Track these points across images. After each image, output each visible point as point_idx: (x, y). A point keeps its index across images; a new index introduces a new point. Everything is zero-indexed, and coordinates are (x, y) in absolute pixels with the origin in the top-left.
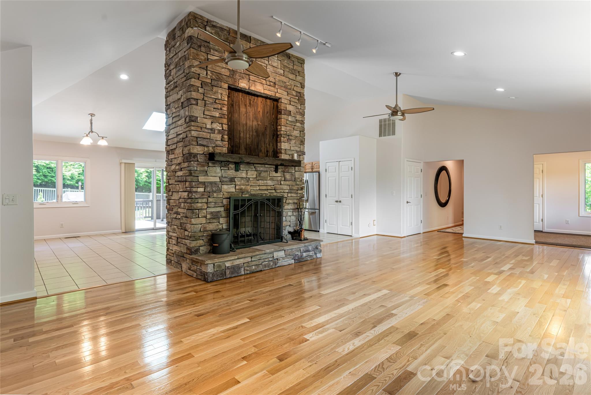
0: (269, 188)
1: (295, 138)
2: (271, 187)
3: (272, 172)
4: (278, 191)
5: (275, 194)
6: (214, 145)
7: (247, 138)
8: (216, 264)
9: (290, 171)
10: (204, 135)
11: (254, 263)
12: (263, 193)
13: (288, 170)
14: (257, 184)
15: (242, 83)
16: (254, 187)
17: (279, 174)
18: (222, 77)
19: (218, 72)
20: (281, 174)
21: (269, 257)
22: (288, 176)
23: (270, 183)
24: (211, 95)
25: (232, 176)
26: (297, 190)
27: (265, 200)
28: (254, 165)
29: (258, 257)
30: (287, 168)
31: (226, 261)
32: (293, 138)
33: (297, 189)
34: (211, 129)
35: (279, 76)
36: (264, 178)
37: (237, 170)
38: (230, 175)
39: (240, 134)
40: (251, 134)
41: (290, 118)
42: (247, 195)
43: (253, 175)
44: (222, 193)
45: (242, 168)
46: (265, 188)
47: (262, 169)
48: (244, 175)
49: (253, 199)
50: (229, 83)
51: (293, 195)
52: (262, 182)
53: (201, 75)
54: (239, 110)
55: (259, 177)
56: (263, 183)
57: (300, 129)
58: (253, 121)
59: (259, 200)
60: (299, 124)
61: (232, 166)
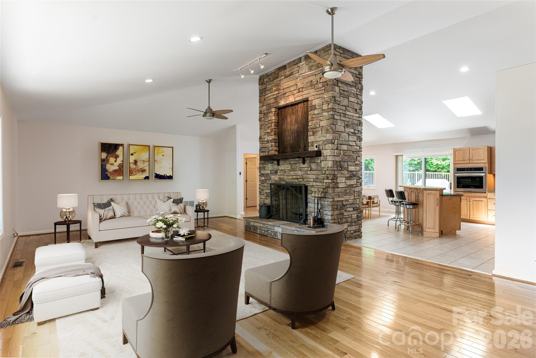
0: (298, 177)
1: (321, 128)
2: (300, 177)
3: (300, 164)
4: (305, 180)
5: (303, 183)
6: (268, 151)
7: (291, 140)
8: (247, 221)
9: (315, 162)
10: (264, 145)
11: (263, 228)
12: (294, 181)
13: (314, 161)
14: (290, 174)
15: (281, 102)
16: (288, 177)
17: (306, 165)
18: (271, 105)
19: (269, 103)
20: (308, 164)
22: (313, 166)
23: (300, 173)
24: (266, 120)
25: (276, 169)
26: (324, 179)
27: (290, 187)
28: (289, 159)
29: (266, 225)
30: (313, 159)
31: (251, 221)
32: (319, 129)
33: (322, 178)
34: (267, 141)
35: (306, 80)
36: (294, 169)
37: (278, 165)
38: (275, 168)
39: (287, 138)
40: (293, 136)
41: (316, 112)
42: (284, 183)
43: (288, 167)
44: (271, 181)
45: (281, 163)
46: (294, 177)
47: (293, 162)
48: (283, 168)
49: (282, 186)
50: (275, 107)
51: (318, 184)
52: (294, 172)
53: (262, 110)
54: (287, 120)
56: (294, 174)
57: (325, 118)
58: (295, 125)
59: (286, 186)
60: (325, 113)
61: (276, 162)
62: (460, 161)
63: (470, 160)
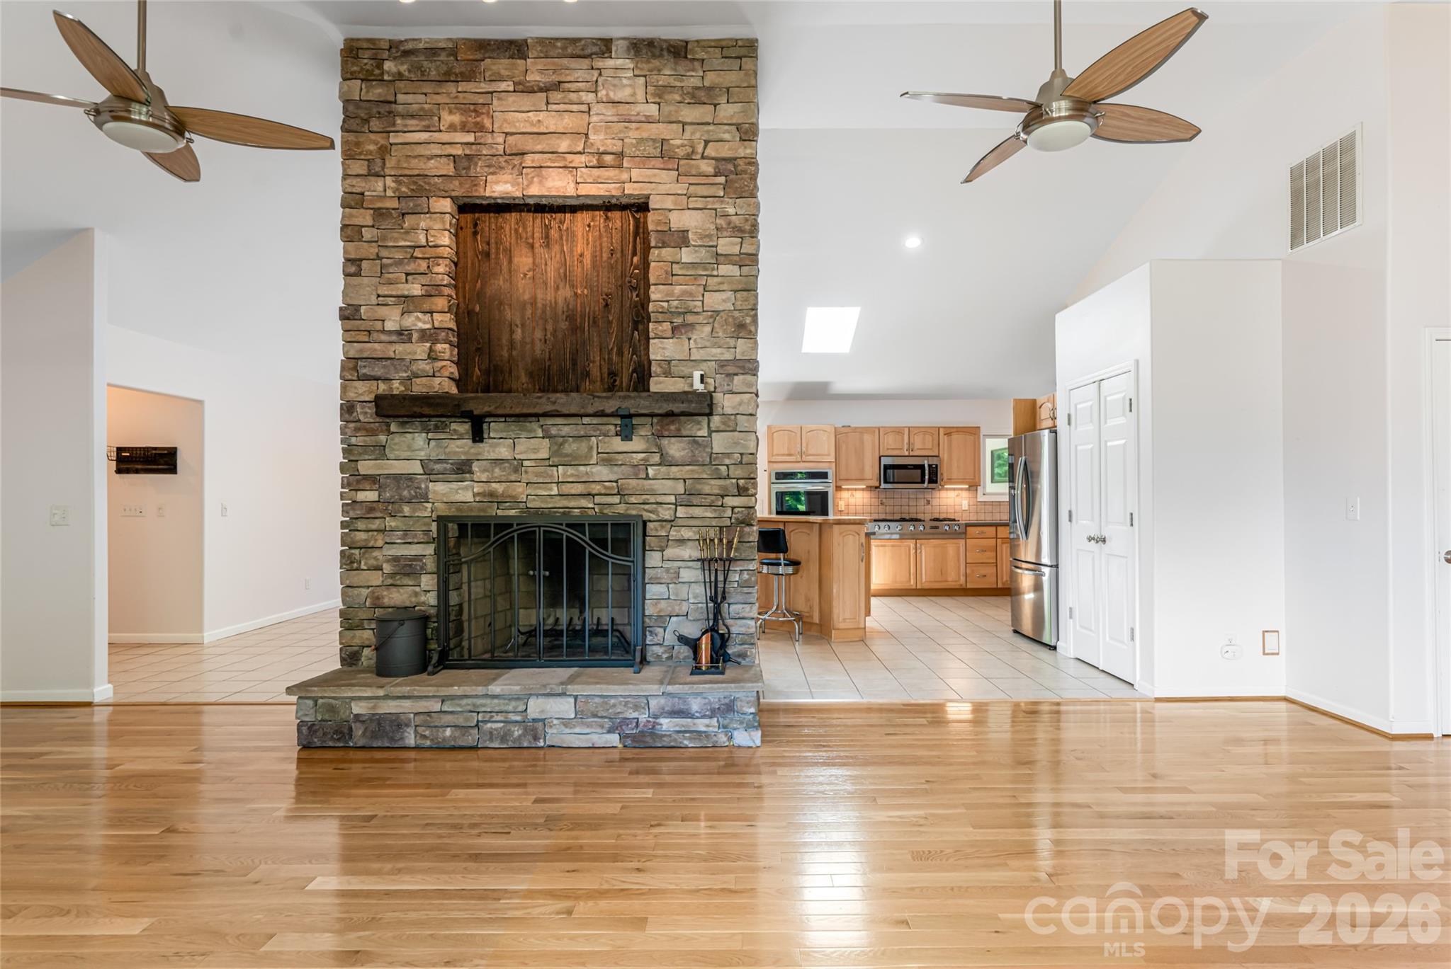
0: (596, 488)
1: (711, 317)
2: (606, 488)
3: (607, 439)
4: (633, 499)
5: (621, 509)
6: (405, 375)
7: (537, 342)
9: (684, 433)
10: (375, 350)
11: (448, 719)
12: (572, 504)
13: (679, 430)
14: (552, 476)
15: (497, 182)
16: (540, 488)
17: (637, 444)
18: (429, 184)
19: (416, 172)
20: (648, 441)
21: (510, 708)
22: (675, 448)
23: (602, 473)
24: (396, 240)
25: (463, 458)
26: (723, 497)
27: (564, 527)
28: (541, 419)
29: (464, 701)
30: (672, 423)
31: (353, 699)
32: (700, 319)
33: (717, 491)
34: (399, 333)
35: (637, 129)
36: (576, 458)
37: (478, 436)
38: (456, 453)
39: (512, 332)
40: (550, 327)
41: (686, 255)
42: (512, 512)
43: (536, 450)
44: (429, 505)
45: (496, 431)
46: (579, 489)
47: (566, 430)
48: (503, 452)
49: (518, 525)
50: (453, 194)
51: (697, 512)
52: (570, 470)
53: (366, 193)
54: (510, 262)
55: (558, 458)
56: (572, 475)
57: (729, 283)
58: (557, 288)
59: (539, 527)
60: (730, 267)
61: (464, 428)
62: (783, 455)
63: (801, 453)
